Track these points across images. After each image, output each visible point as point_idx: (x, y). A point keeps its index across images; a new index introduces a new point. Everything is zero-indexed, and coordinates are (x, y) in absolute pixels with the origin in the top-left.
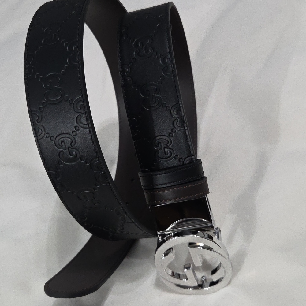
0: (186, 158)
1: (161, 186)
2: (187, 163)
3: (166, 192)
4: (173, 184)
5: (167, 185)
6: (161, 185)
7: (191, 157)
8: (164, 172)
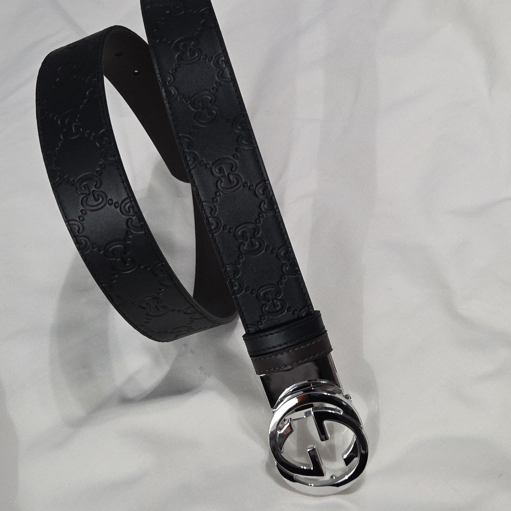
0: (301, 310)
1: (274, 349)
2: (303, 315)
3: (279, 356)
4: (289, 345)
5: (283, 347)
6: (274, 347)
7: (308, 308)
8: (277, 330)
